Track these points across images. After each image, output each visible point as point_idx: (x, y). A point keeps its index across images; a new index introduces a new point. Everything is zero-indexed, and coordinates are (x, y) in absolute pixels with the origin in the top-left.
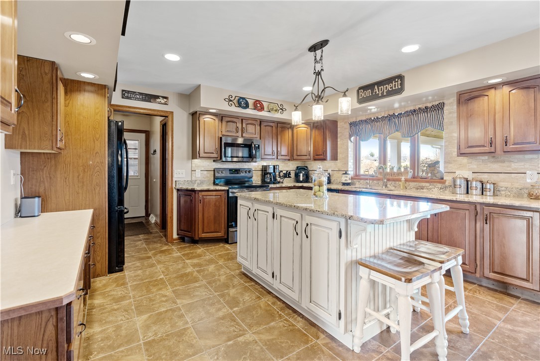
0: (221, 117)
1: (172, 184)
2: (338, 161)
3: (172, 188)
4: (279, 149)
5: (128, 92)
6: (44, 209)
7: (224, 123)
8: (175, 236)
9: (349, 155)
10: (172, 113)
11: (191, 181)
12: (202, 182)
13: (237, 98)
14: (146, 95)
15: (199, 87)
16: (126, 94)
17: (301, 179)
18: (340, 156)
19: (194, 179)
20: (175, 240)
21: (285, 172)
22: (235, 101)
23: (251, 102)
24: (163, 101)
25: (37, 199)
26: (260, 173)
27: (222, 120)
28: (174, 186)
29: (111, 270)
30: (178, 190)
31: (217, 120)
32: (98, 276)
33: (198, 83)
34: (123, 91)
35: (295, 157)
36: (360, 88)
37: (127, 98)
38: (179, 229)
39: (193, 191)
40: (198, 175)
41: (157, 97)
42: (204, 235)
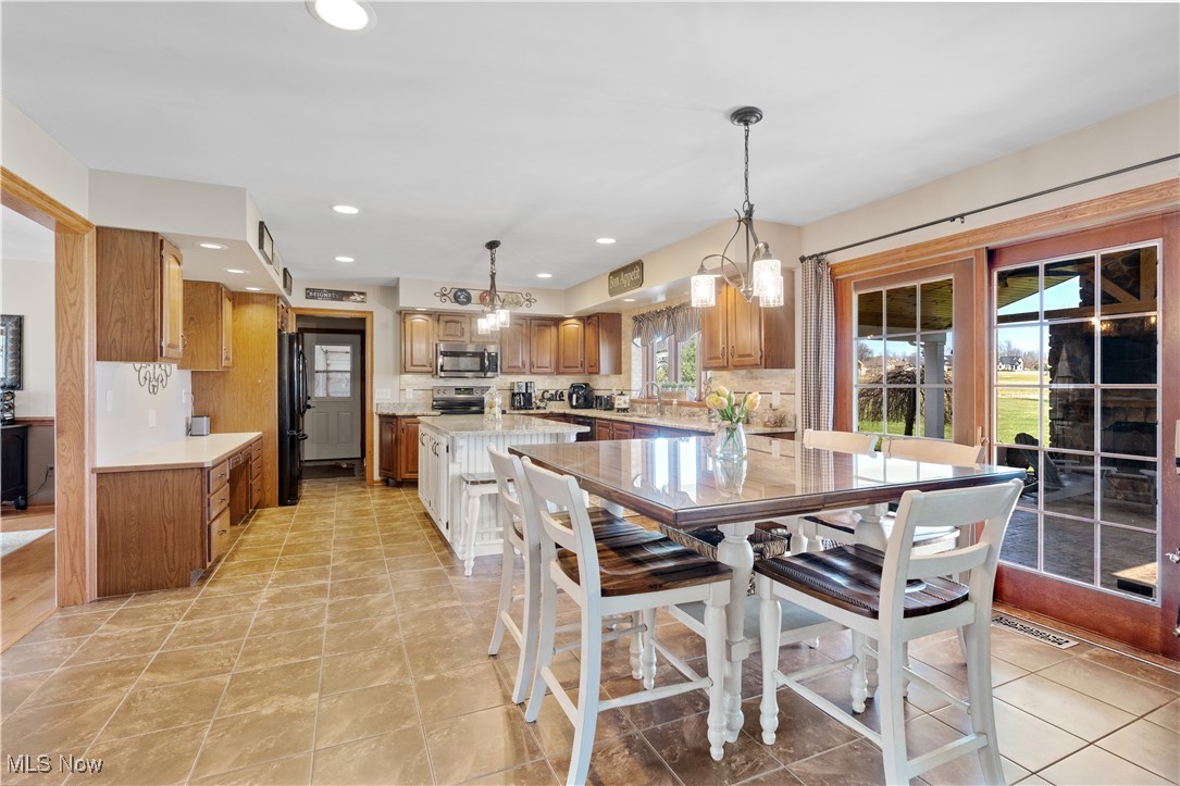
0: (436, 316)
1: (372, 407)
2: (622, 376)
3: (372, 414)
4: (534, 359)
5: (314, 290)
6: (213, 429)
7: (442, 324)
8: (377, 477)
9: (633, 367)
10: (371, 313)
11: (399, 404)
12: (415, 406)
13: (454, 291)
14: (337, 292)
15: (398, 279)
16: (311, 293)
17: (574, 403)
18: (624, 367)
19: (403, 401)
20: (377, 482)
21: (553, 392)
22: (451, 296)
23: (475, 295)
24: (359, 298)
25: (205, 418)
26: (508, 393)
27: (438, 320)
28: (375, 410)
29: (282, 503)
30: (381, 416)
31: (430, 321)
32: (268, 506)
33: (398, 276)
34: (307, 289)
35: (562, 369)
36: (611, 274)
37: (313, 298)
38: (381, 468)
39: (394, 417)
40: (410, 395)
41: (352, 293)
42: (407, 476)
